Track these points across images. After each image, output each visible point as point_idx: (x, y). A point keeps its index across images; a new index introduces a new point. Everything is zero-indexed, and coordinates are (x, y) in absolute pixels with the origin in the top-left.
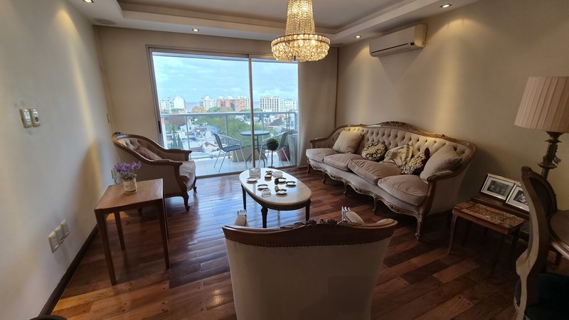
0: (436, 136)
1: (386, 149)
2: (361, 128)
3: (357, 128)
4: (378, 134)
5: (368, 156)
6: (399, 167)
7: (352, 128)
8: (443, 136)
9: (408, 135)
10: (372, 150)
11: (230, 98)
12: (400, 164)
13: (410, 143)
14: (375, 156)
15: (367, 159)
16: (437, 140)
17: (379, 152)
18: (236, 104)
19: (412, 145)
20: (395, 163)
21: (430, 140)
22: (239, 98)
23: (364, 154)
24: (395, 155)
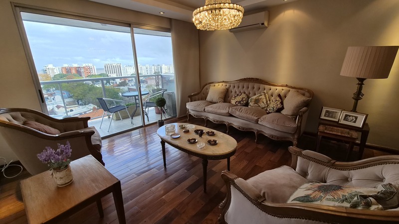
0: (282, 86)
1: (248, 97)
2: (224, 84)
3: (220, 84)
4: (239, 87)
5: (237, 103)
6: (263, 108)
7: (217, 84)
8: (287, 86)
9: (262, 86)
10: (239, 99)
11: (76, 65)
12: (263, 106)
13: (265, 91)
14: (242, 102)
15: (237, 105)
16: (284, 88)
17: (244, 99)
18: (82, 70)
19: (267, 93)
20: (259, 106)
21: (279, 88)
22: (84, 65)
23: (233, 102)
24: (257, 101)
